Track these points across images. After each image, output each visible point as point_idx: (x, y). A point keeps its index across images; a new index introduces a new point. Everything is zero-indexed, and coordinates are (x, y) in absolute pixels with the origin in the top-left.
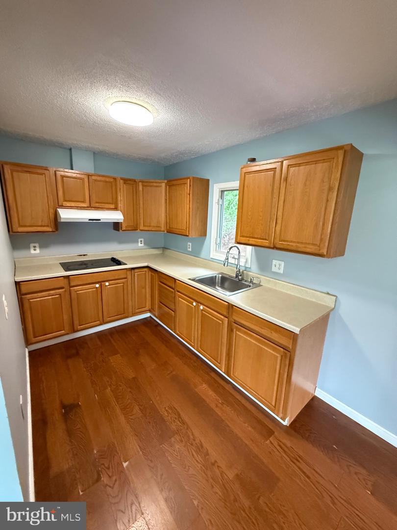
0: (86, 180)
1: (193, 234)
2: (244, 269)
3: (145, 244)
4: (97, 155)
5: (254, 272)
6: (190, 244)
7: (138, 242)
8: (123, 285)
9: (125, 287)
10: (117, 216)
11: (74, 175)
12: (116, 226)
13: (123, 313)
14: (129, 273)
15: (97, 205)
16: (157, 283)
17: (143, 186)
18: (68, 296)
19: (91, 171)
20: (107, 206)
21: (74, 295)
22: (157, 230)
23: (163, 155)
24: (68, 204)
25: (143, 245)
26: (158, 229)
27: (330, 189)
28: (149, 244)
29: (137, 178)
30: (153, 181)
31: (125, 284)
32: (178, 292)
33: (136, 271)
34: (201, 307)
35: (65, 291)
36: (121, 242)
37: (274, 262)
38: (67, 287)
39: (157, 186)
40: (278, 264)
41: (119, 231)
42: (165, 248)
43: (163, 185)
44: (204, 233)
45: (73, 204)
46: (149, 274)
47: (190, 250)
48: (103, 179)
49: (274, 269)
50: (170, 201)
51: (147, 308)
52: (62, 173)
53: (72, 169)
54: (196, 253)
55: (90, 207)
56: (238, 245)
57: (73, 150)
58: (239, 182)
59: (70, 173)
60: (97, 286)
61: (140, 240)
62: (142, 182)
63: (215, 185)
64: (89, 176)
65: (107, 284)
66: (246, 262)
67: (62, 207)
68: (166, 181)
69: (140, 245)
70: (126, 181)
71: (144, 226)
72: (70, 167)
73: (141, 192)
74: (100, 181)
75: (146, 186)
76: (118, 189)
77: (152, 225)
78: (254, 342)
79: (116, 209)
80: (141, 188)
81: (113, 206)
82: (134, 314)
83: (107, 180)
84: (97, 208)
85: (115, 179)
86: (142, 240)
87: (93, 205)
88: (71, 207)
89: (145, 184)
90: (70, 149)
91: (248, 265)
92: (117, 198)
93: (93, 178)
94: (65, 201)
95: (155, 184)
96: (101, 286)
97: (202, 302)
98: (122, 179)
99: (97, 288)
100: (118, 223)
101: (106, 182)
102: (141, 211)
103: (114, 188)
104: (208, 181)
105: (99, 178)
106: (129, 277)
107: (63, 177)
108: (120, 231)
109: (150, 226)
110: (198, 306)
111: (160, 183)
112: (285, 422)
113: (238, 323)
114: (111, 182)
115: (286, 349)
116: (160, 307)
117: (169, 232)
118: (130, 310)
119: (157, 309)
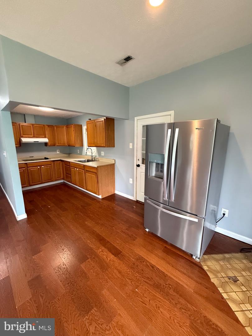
0: (32, 127)
1: (77, 146)
2: (95, 156)
3: (60, 152)
4: (35, 116)
5: (97, 157)
6: (78, 150)
8: (50, 168)
10: (46, 140)
11: (27, 125)
12: (46, 144)
13: (51, 179)
14: (52, 162)
15: (37, 136)
16: (64, 165)
17: (56, 128)
18: (27, 171)
19: (34, 123)
20: (41, 136)
21: (29, 171)
22: (64, 146)
23: (63, 116)
24: (25, 136)
25: (59, 152)
27: (103, 129)
28: (62, 152)
29: (54, 125)
30: (61, 125)
31: (51, 167)
32: (71, 166)
33: (55, 162)
34: (78, 169)
35: (26, 169)
36: (49, 151)
37: (102, 152)
38: (26, 167)
39: (62, 128)
40: (103, 153)
42: (69, 154)
43: (65, 127)
44: (82, 145)
45: (27, 136)
46: (61, 163)
47: (79, 153)
48: (39, 126)
49: (102, 155)
50: (68, 133)
52: (22, 124)
53: (25, 122)
54: (81, 154)
55: (34, 137)
56: (89, 147)
57: (25, 115)
59: (24, 124)
60: (39, 167)
61: (57, 150)
62: (56, 126)
63: (84, 127)
64: (33, 125)
65: (43, 167)
66: (95, 154)
67: (22, 137)
69: (58, 152)
70: (49, 126)
71: (58, 144)
72: (24, 122)
73: (56, 131)
75: (58, 128)
76: (46, 130)
77: (62, 143)
78: (90, 175)
79: (45, 137)
80: (55, 128)
81: (44, 136)
82: (56, 180)
85: (44, 125)
86: (59, 150)
87: (35, 136)
88: (26, 137)
90: (24, 115)
91: (96, 155)
92: (45, 133)
93: (35, 125)
94: (24, 135)
96: (40, 167)
97: (77, 167)
98: (47, 125)
99: (38, 168)
100: (47, 143)
102: (57, 138)
103: (44, 129)
104: (82, 125)
105: (37, 126)
106: (52, 164)
107: (22, 126)
108: (48, 146)
109: (61, 144)
110: (77, 169)
111: (64, 126)
112: (100, 197)
113: (87, 171)
114: (42, 127)
115: (96, 173)
116: (66, 175)
117: (69, 146)
118: (54, 178)
119: (65, 177)
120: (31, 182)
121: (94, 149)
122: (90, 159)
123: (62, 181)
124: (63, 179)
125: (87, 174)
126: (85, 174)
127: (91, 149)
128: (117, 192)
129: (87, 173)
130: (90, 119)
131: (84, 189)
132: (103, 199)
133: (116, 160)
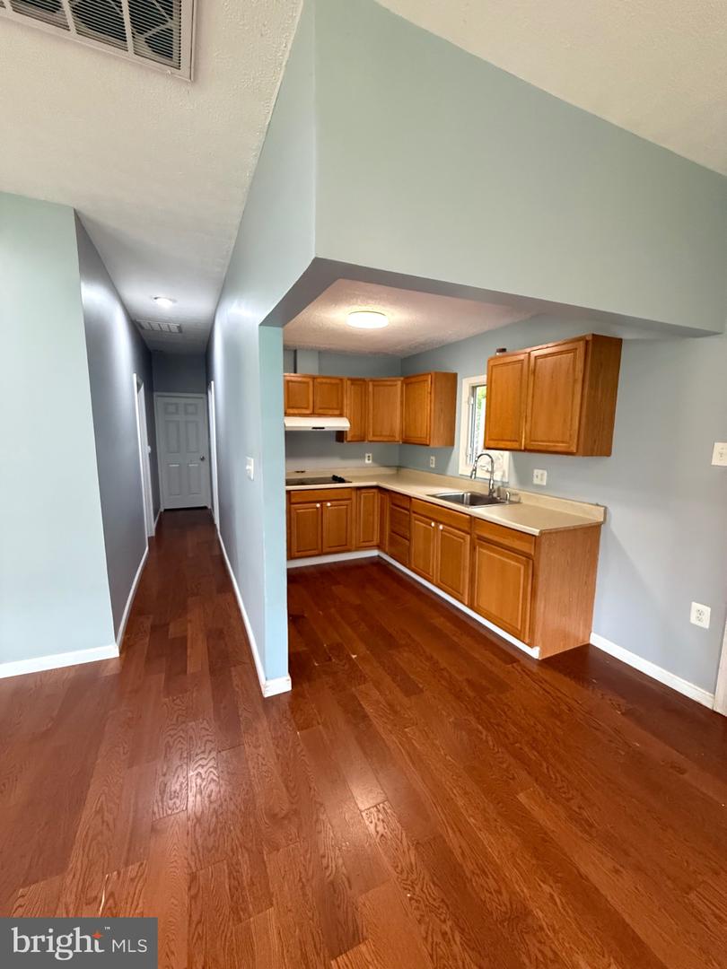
0: (311, 383)
1: (435, 444)
2: (500, 484)
3: (373, 460)
4: (322, 354)
5: (513, 486)
6: (433, 458)
7: (364, 457)
8: (347, 509)
9: (349, 511)
10: (342, 424)
11: (300, 379)
12: (340, 436)
13: (344, 544)
14: (354, 493)
15: (321, 411)
16: (388, 505)
17: (374, 386)
19: (315, 373)
20: (330, 412)
21: (294, 515)
22: (390, 441)
23: (399, 347)
25: (370, 462)
26: (391, 439)
28: (380, 461)
29: (368, 377)
30: (387, 379)
31: (349, 508)
32: (414, 512)
33: (363, 491)
34: (441, 527)
36: (344, 457)
37: (536, 472)
39: (391, 386)
40: (540, 477)
41: (343, 441)
42: (399, 467)
43: (399, 383)
44: (451, 442)
45: (296, 411)
46: (376, 495)
47: (433, 466)
48: (328, 381)
49: (536, 481)
50: (407, 403)
51: (375, 543)
53: (295, 372)
54: (441, 469)
55: (313, 414)
56: (488, 451)
57: (298, 352)
58: (486, 376)
60: (318, 505)
61: (367, 455)
62: (373, 381)
63: (464, 381)
64: (314, 378)
65: (329, 504)
66: (503, 476)
68: (402, 379)
69: (367, 461)
70: (353, 381)
71: (374, 435)
72: (293, 370)
73: (371, 395)
74: (326, 383)
75: (378, 386)
76: (345, 391)
77: (384, 433)
78: (499, 557)
79: (341, 415)
80: (371, 389)
81: (337, 412)
82: (359, 549)
83: (333, 381)
84: (320, 415)
85: (341, 380)
86: (371, 455)
87: (317, 411)
88: (294, 415)
89: (376, 383)
90: (295, 351)
91: (506, 480)
92: (342, 402)
93: (319, 380)
94: (289, 408)
95: (389, 383)
96: (322, 505)
97: (441, 519)
98: (349, 379)
99: (317, 508)
100: (343, 432)
101: (331, 384)
102: (371, 416)
103: (340, 394)
104: (455, 376)
105: (324, 380)
106: (354, 498)
108: (345, 442)
109: (381, 436)
110: (437, 527)
111: (395, 381)
112: (535, 653)
113: (480, 538)
114: (337, 384)
115: (528, 556)
116: (391, 538)
117: (406, 442)
118: (354, 542)
119: (387, 542)
121: (504, 458)
123: (375, 553)
124: (379, 547)
125: (484, 552)
126: (473, 549)
127: (490, 457)
128: (598, 641)
129: (481, 546)
130: (504, 350)
131: (464, 604)
132: (546, 663)
133: (613, 511)
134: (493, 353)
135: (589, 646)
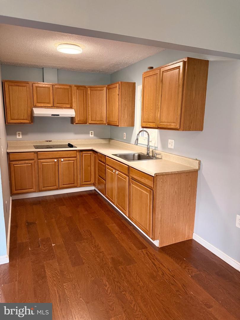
0: (51, 88)
1: (122, 125)
3: (95, 135)
4: (59, 70)
6: (125, 134)
7: (89, 133)
9: (75, 164)
10: (70, 113)
12: (72, 120)
13: (73, 183)
14: (78, 154)
15: (58, 105)
16: (97, 161)
18: (36, 166)
19: (55, 82)
20: (65, 105)
21: (40, 166)
24: (39, 105)
25: (93, 136)
26: (101, 122)
27: (179, 85)
28: (98, 135)
29: (87, 85)
30: (98, 86)
31: (75, 162)
32: (107, 165)
33: (83, 153)
35: (35, 162)
36: (76, 133)
38: (36, 159)
39: (100, 90)
40: (171, 143)
42: (110, 139)
43: (105, 89)
44: (132, 124)
45: (42, 105)
46: (93, 155)
47: (125, 138)
48: (63, 87)
49: (170, 146)
50: (109, 101)
51: (92, 182)
52: (37, 85)
53: (43, 82)
54: (128, 141)
55: (53, 107)
59: (42, 84)
60: (56, 160)
61: (90, 132)
62: (90, 87)
64: (53, 85)
65: (62, 160)
66: (155, 143)
67: (36, 107)
68: (107, 86)
69: (91, 136)
70: (78, 87)
71: (92, 120)
74: (60, 88)
75: (92, 90)
76: (73, 94)
77: (97, 119)
79: (71, 108)
80: (89, 92)
81: (69, 106)
82: (82, 186)
83: (66, 87)
84: (58, 107)
85: (70, 86)
86: (93, 132)
87: (55, 105)
88: (41, 107)
89: (92, 89)
90: (43, 68)
91: (156, 146)
92: (72, 100)
93: (56, 86)
94: (38, 103)
95: (99, 89)
96: (58, 161)
98: (75, 86)
99: (55, 162)
100: (73, 118)
101: (65, 89)
103: (70, 93)
106: (78, 157)
107: (37, 87)
108: (74, 124)
109: (95, 120)
110: (115, 172)
111: (103, 87)
112: (157, 243)
113: (133, 179)
114: (68, 89)
115: (151, 189)
116: (99, 180)
117: (109, 124)
118: (79, 182)
119: (97, 182)
120: (41, 185)
121: (154, 133)
122: (145, 152)
123: (92, 188)
124: (94, 185)
125: (134, 186)
126: (129, 185)
127: (147, 132)
128: (197, 238)
129: (132, 184)
130: (152, 68)
131: (127, 216)
132: (163, 249)
133: (202, 162)
134: (146, 69)
135: (192, 240)
